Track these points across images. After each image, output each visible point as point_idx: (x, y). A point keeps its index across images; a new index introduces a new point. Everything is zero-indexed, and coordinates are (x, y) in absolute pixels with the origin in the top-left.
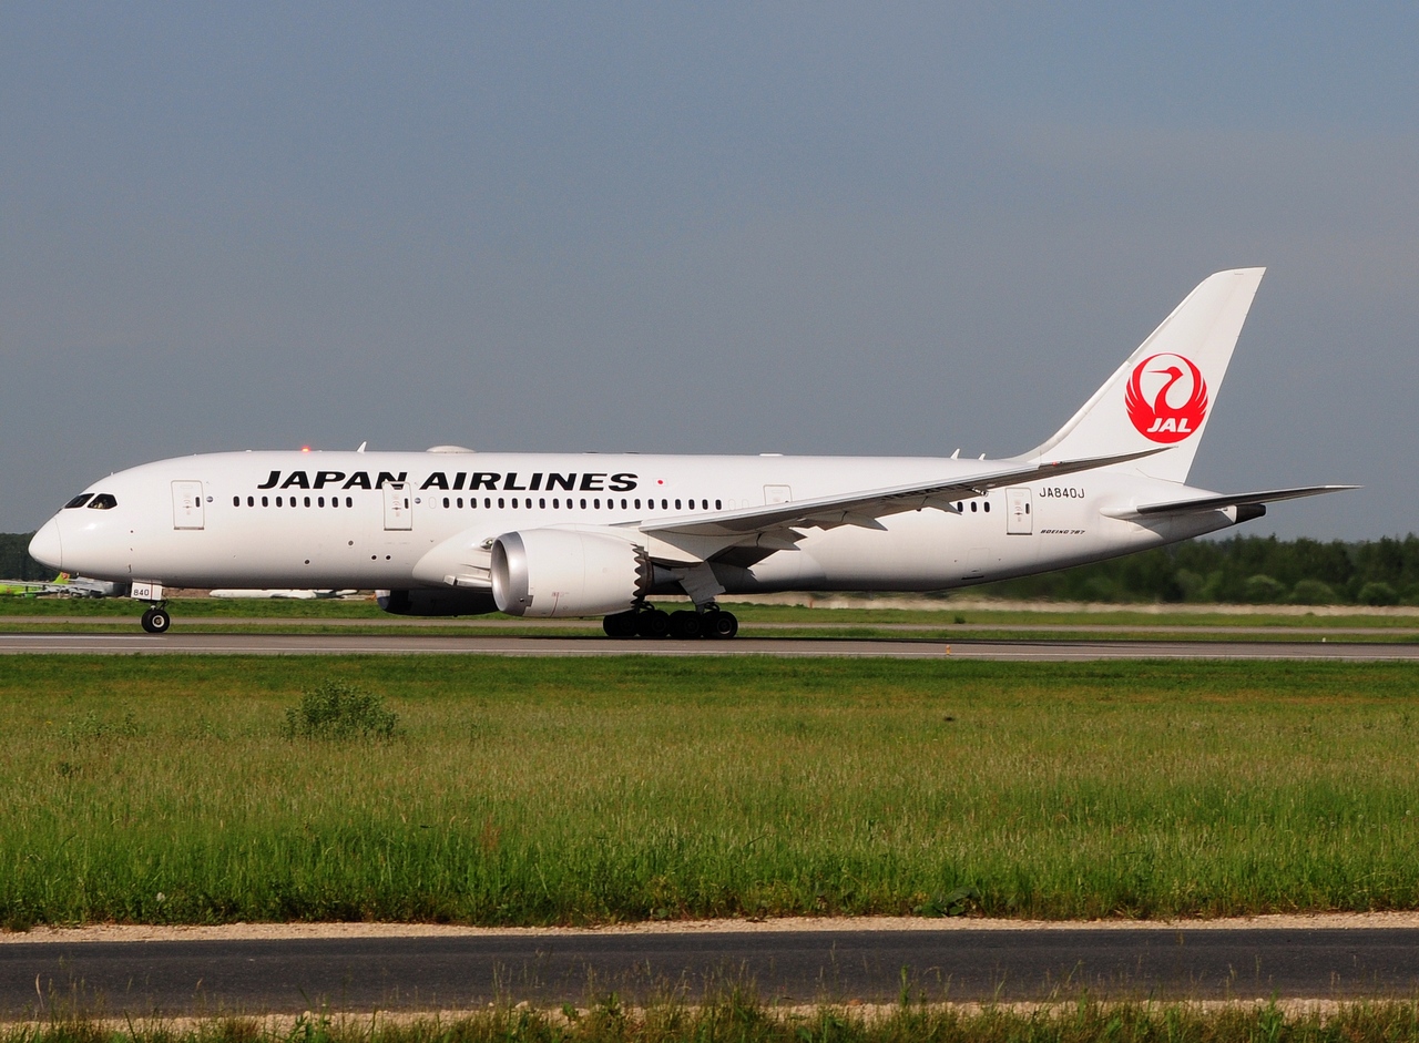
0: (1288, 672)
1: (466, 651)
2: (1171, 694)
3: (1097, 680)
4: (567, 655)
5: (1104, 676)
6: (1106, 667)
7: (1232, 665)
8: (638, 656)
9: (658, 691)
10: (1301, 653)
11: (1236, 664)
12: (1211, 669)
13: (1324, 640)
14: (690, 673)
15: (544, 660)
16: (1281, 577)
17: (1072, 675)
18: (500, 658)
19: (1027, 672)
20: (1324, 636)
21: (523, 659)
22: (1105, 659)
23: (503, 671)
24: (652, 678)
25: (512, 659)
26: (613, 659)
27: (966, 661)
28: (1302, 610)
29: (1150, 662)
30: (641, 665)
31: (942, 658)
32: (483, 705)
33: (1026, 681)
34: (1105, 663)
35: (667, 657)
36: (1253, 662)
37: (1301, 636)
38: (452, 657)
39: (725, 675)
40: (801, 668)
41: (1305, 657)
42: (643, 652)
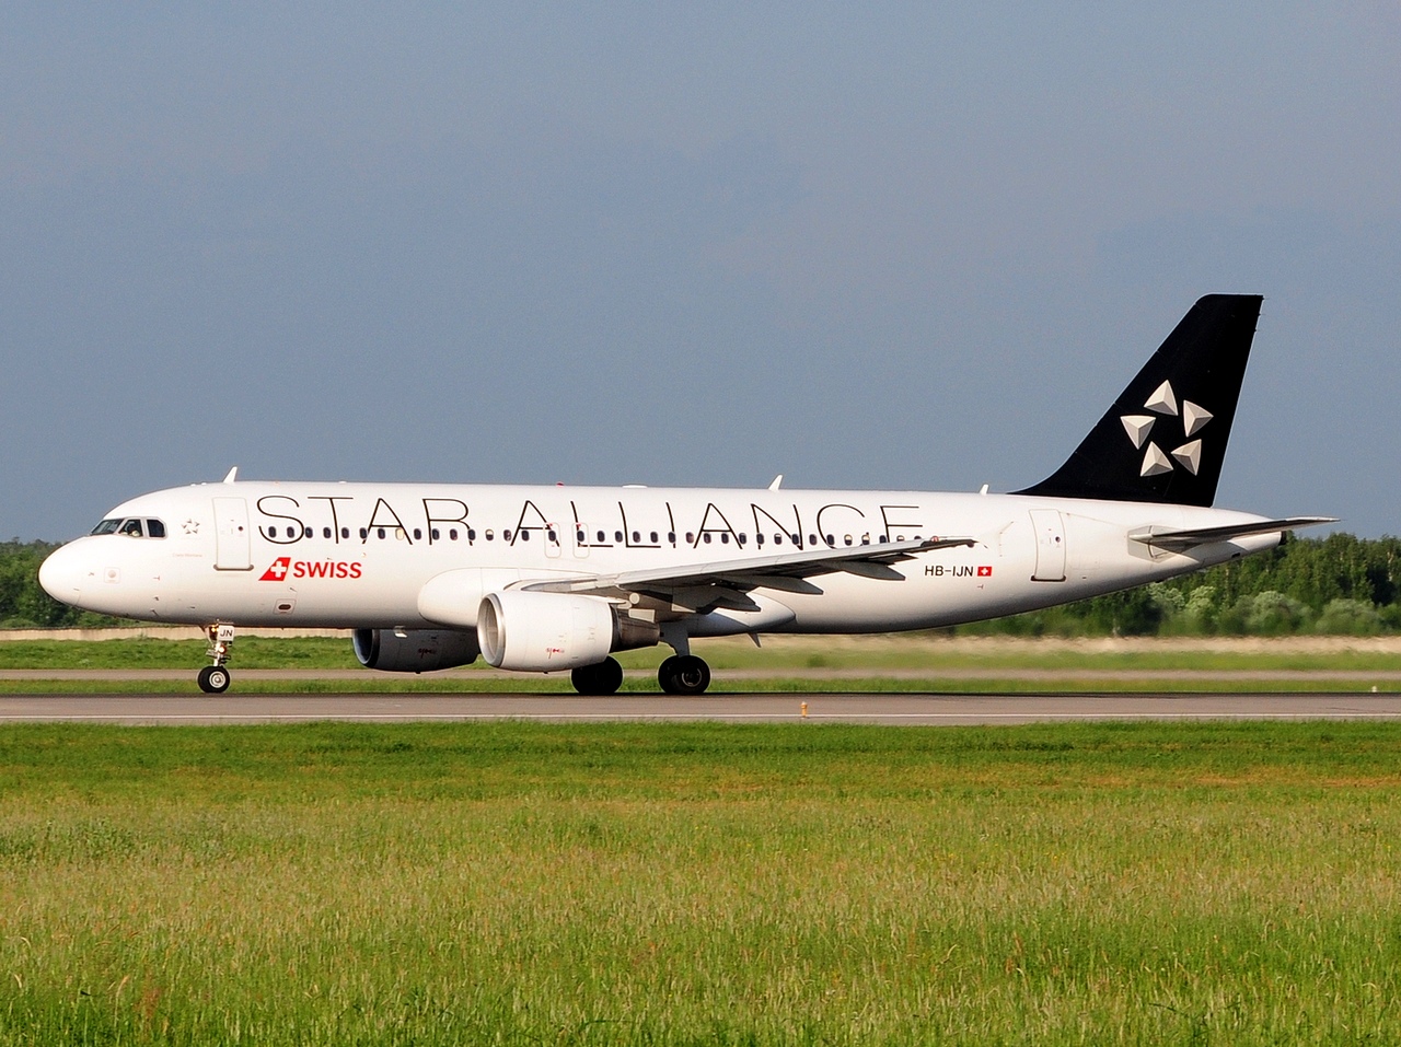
0: (1327, 739)
1: (62, 718)
2: (1151, 774)
3: (1036, 753)
4: (217, 723)
5: (1044, 747)
6: (1046, 734)
7: (1242, 730)
8: (329, 724)
9: (362, 776)
10: (1343, 710)
11: (1246, 727)
12: (1206, 734)
13: (1374, 690)
14: (409, 748)
15: (183, 731)
16: (1307, 594)
17: (996, 746)
18: (112, 729)
19: (924, 744)
20: (1372, 683)
21: (149, 730)
22: (1046, 722)
23: (121, 749)
24: (350, 756)
25: (134, 729)
26: (294, 729)
27: (834, 727)
28: (1339, 644)
29: (1114, 727)
30: (331, 736)
31: (795, 722)
32: (91, 800)
33: (928, 756)
34: (1045, 728)
35: (372, 725)
36: (1270, 725)
37: (1335, 683)
38: (40, 727)
39: (467, 751)
40: (579, 740)
41: (1350, 716)
42: (335, 717)
